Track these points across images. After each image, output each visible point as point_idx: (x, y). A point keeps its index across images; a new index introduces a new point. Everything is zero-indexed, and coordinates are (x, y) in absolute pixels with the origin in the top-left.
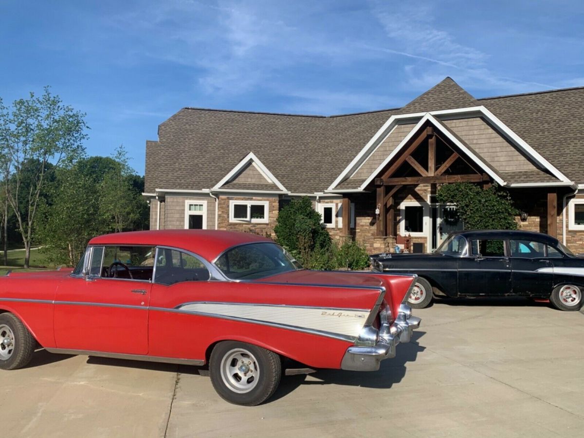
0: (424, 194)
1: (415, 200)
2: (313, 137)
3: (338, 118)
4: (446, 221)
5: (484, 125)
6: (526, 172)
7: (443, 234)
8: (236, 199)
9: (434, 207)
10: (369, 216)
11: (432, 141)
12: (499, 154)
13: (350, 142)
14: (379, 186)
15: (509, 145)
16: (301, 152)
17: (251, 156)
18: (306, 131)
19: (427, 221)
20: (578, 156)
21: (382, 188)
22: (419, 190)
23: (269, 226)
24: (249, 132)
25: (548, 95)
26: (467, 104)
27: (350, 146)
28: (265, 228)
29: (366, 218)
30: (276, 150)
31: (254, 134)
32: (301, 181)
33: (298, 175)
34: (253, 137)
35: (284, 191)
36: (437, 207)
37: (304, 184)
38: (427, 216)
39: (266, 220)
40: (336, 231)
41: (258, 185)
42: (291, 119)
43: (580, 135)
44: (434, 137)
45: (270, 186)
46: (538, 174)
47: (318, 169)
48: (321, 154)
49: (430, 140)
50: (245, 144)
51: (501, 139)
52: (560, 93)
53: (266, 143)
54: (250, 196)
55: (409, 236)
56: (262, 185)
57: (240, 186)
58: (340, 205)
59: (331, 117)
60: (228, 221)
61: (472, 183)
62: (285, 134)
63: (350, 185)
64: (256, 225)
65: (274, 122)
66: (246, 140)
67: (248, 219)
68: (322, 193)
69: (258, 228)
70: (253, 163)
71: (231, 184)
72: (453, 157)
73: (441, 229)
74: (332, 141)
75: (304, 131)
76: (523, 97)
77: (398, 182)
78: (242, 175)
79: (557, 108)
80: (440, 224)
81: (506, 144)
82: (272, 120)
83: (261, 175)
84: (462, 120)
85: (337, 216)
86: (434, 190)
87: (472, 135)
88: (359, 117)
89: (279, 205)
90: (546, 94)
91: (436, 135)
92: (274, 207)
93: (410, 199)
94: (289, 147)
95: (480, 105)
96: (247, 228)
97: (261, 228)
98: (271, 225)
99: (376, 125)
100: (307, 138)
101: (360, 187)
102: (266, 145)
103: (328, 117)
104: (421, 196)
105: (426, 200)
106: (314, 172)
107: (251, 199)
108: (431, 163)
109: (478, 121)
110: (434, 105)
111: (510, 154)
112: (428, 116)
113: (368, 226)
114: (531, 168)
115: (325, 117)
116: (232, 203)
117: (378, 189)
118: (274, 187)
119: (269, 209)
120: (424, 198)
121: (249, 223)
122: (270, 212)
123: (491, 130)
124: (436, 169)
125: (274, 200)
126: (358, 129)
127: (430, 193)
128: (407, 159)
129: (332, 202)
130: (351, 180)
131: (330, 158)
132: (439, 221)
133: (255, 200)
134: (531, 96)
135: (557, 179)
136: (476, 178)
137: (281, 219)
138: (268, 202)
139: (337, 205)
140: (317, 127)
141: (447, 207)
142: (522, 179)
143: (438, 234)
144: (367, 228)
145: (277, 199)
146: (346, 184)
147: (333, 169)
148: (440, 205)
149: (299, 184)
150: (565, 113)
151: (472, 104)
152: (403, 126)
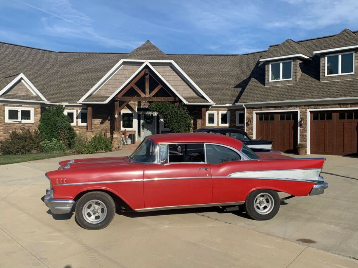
0: (134, 106)
1: (128, 109)
2: (51, 64)
3: (65, 54)
4: (146, 122)
5: (172, 71)
6: (193, 97)
7: (144, 129)
8: (10, 106)
9: (139, 114)
10: (99, 118)
11: (147, 77)
12: (180, 87)
13: (78, 70)
14: (117, 101)
15: (184, 82)
16: (45, 74)
17: (22, 75)
18: (45, 60)
19: (135, 122)
20: (208, 90)
21: (118, 102)
22: (131, 104)
23: (34, 125)
24: (5, 57)
25: (187, 56)
26: (164, 58)
27: (79, 74)
28: (31, 127)
29: (98, 119)
30: (28, 72)
31: (9, 59)
32: (51, 94)
33: (48, 91)
34: (9, 61)
35: (45, 101)
36: (141, 114)
37: (54, 96)
38: (135, 119)
39: (32, 120)
40: (77, 128)
41: (27, 96)
42: (33, 51)
43: (206, 79)
44: (148, 75)
45: (35, 98)
46: (199, 99)
47: (60, 87)
48: (59, 77)
49: (146, 76)
50: (4, 65)
51: (180, 79)
52: (192, 56)
53: (20, 66)
54: (20, 104)
55: (125, 130)
56: (29, 96)
57: (13, 97)
58: (79, 111)
59: (59, 52)
60: (4, 121)
61: (168, 102)
62: (31, 61)
63: (94, 99)
64: (25, 125)
65: (21, 52)
66: (4, 63)
67: (19, 120)
68: (68, 103)
69: (26, 127)
70: (22, 81)
71: (6, 94)
72: (159, 87)
73: (143, 126)
74: (65, 69)
75: (43, 60)
76: (175, 56)
77: (128, 99)
78: (14, 89)
79: (193, 64)
80: (143, 123)
81: (183, 82)
82: (19, 50)
83: (28, 89)
84: (160, 67)
85: (77, 118)
86: (139, 104)
87: (165, 75)
88: (81, 55)
89: (41, 111)
90: (186, 56)
91: (149, 74)
92: (37, 112)
93: (126, 109)
94: (36, 70)
95: (172, 60)
96: (18, 126)
97: (28, 127)
98: (35, 124)
99: (94, 62)
100: (47, 65)
101: (105, 101)
102: (19, 67)
103: (57, 52)
104: (132, 107)
105: (135, 110)
106: (58, 89)
107: (21, 106)
108: (147, 90)
109: (168, 68)
110: (146, 56)
111: (185, 87)
112: (147, 62)
113: (99, 124)
114: (195, 95)
115: (55, 52)
116: (7, 109)
117: (115, 103)
118: (38, 98)
119: (34, 113)
120: (134, 108)
121: (20, 123)
122: (34, 115)
123: (175, 74)
124: (150, 93)
125: (38, 107)
126: (81, 62)
127: (137, 106)
128: (133, 86)
129: (74, 109)
130: (93, 96)
131: (67, 80)
132: (142, 121)
133: (24, 107)
134: (179, 56)
135: (208, 101)
136: (171, 99)
137: (42, 120)
138: (33, 109)
139: (77, 111)
140: (52, 58)
141: (146, 114)
142: (191, 100)
143: (142, 129)
144: (99, 125)
145: (40, 106)
146: (91, 98)
147: (71, 87)
148: (143, 113)
149: (50, 96)
150: (197, 67)
151: (167, 58)
152: (127, 66)
